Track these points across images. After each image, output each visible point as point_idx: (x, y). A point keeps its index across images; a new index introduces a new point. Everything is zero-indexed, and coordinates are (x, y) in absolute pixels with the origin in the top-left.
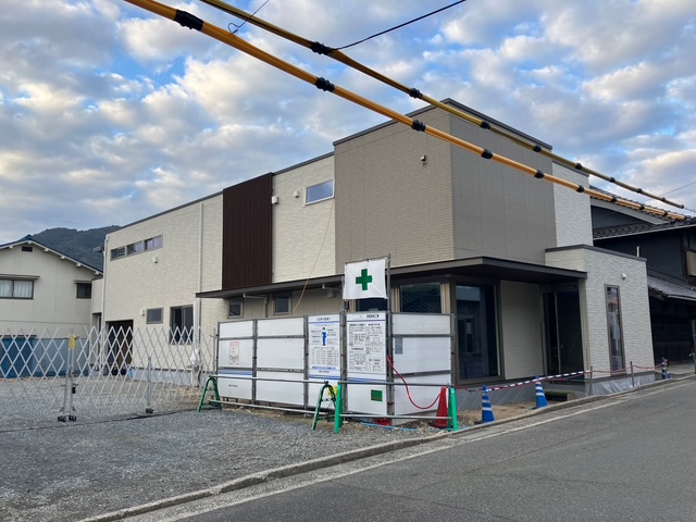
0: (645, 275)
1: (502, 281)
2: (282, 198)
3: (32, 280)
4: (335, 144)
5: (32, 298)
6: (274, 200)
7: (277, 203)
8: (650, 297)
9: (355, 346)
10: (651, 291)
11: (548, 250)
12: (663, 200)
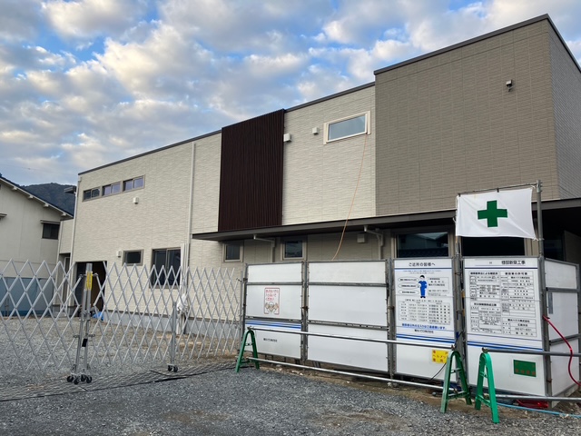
2: (298, 135)
6: (286, 138)
9: (480, 300)
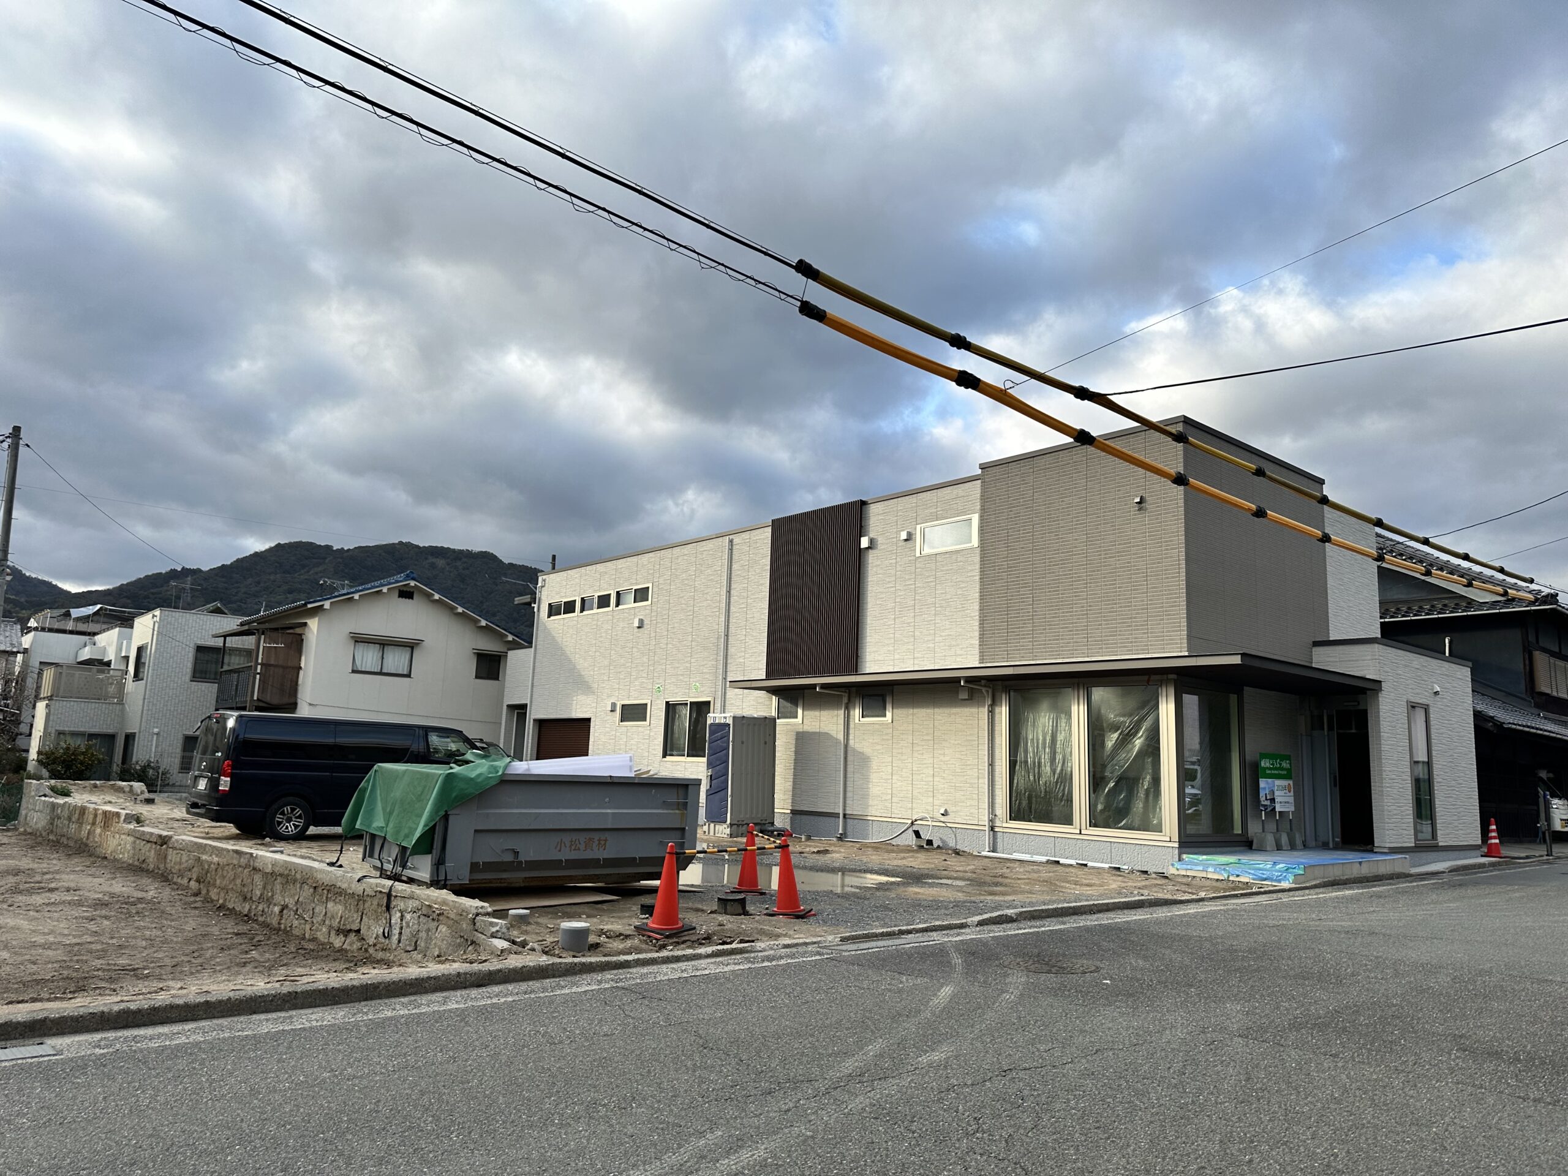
0: (1470, 690)
1: (1246, 688)
2: (880, 540)
3: (411, 646)
4: (983, 467)
5: (409, 676)
6: (864, 542)
7: (869, 548)
8: (1477, 727)
10: (1478, 716)
11: (1317, 644)
12: (1501, 570)
